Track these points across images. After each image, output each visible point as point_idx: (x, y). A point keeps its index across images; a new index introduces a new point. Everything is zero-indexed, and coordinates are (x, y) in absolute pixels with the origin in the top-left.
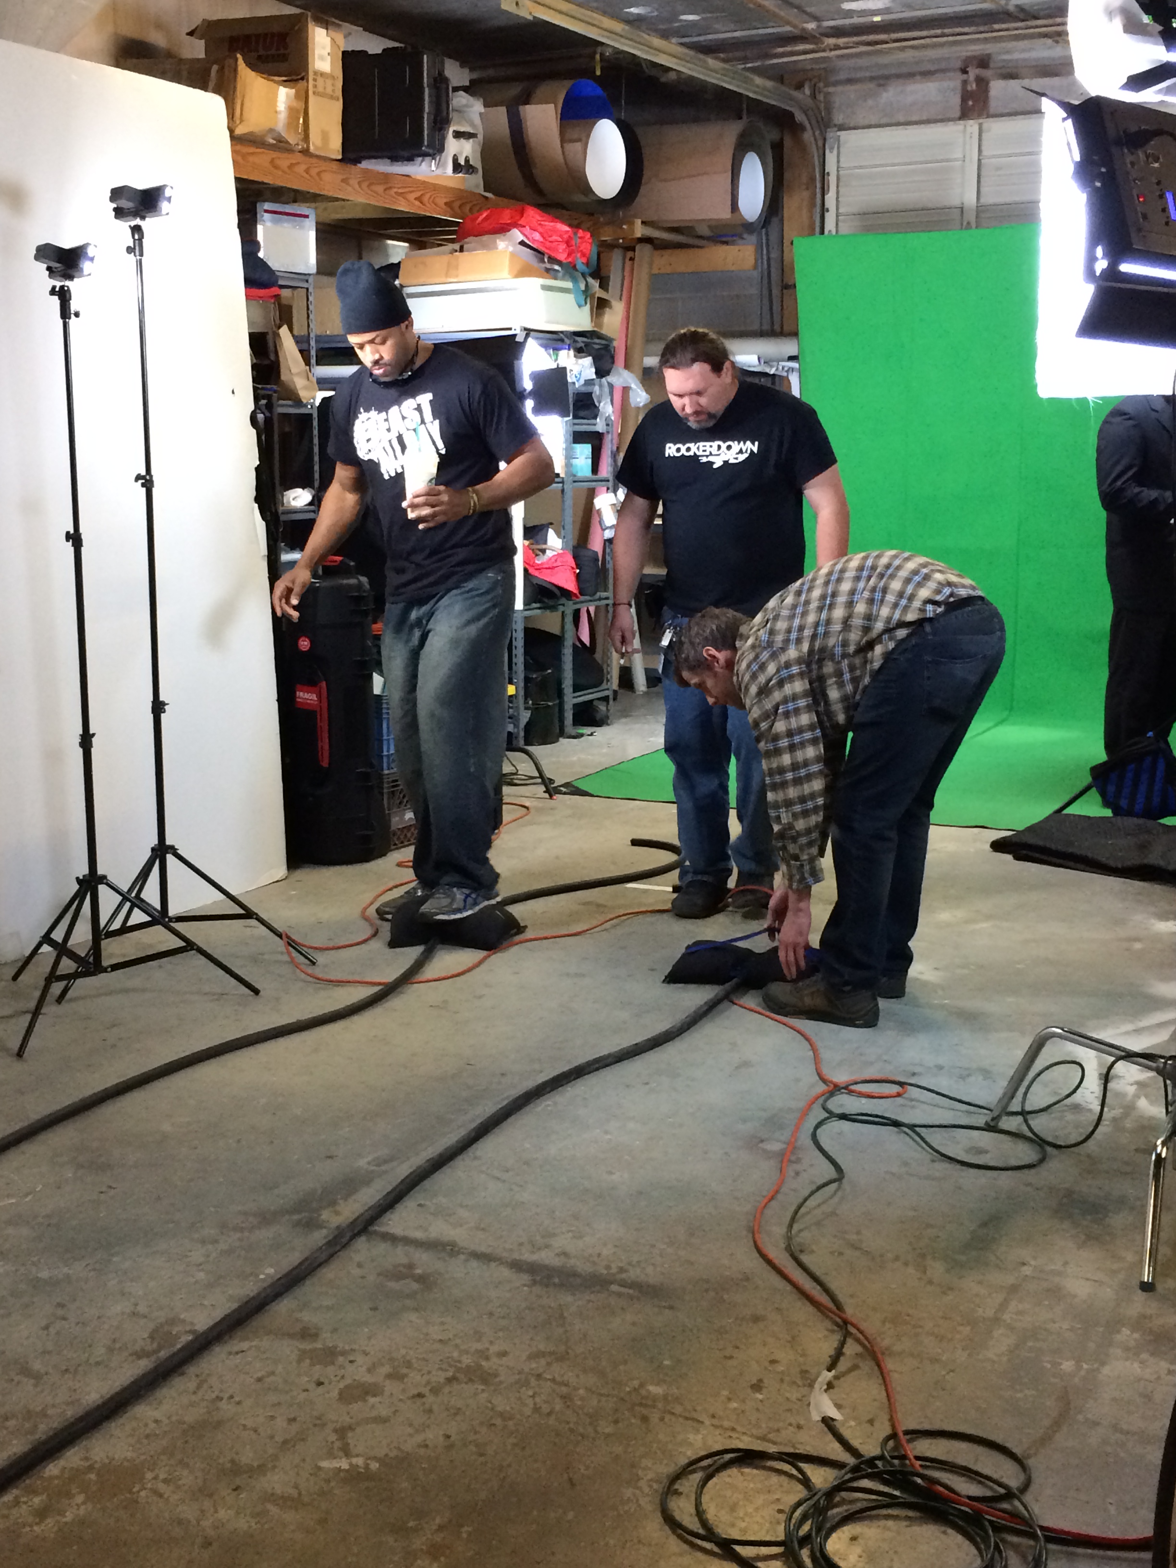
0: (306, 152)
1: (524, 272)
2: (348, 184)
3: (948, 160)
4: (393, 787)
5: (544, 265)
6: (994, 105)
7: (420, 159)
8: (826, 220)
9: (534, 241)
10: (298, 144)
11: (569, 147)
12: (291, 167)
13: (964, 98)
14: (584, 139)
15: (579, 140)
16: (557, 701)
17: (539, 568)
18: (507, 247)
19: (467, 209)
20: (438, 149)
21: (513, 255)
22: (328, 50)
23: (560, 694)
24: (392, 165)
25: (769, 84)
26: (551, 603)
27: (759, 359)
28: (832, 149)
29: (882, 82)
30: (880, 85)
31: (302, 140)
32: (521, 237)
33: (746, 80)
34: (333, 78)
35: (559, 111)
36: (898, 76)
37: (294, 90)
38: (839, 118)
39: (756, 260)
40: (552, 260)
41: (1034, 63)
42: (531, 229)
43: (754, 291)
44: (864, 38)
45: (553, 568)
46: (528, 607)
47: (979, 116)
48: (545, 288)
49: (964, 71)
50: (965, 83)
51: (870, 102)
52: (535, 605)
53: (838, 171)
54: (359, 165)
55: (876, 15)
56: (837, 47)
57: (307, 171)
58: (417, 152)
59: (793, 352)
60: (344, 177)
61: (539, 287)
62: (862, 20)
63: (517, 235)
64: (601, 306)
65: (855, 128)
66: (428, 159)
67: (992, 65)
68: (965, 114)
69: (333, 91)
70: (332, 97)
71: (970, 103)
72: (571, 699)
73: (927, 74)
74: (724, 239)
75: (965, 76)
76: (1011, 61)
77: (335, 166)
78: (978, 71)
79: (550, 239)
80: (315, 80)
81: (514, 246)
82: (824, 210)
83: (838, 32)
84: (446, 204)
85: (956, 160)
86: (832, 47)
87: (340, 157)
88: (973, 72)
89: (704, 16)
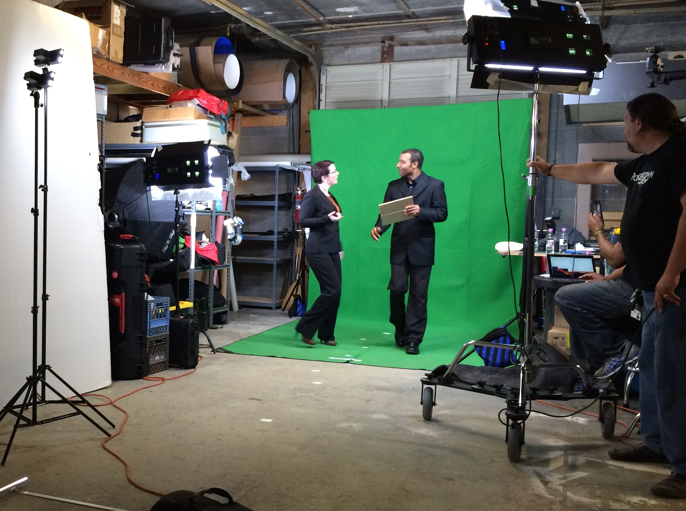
0: (108, 59)
1: (199, 117)
2: (124, 75)
3: (374, 80)
4: (151, 344)
5: (207, 115)
6: (395, 57)
7: (158, 64)
8: (321, 104)
9: (204, 104)
10: (105, 55)
11: (217, 65)
12: (101, 65)
13: (383, 53)
14: (223, 61)
15: (221, 62)
16: (207, 312)
17: (202, 250)
18: (192, 106)
19: (171, 90)
20: (166, 60)
21: (195, 109)
22: (119, 15)
23: (208, 309)
24: (144, 67)
25: (300, 44)
26: (207, 266)
27: (291, 163)
28: (323, 74)
29: (347, 46)
30: (346, 47)
31: (107, 54)
32: (198, 102)
33: (291, 42)
34: (121, 28)
35: (213, 50)
36: (353, 44)
37: (105, 31)
38: (326, 61)
39: (287, 123)
40: (211, 113)
41: (414, 40)
42: (203, 98)
43: (286, 135)
44: (344, 25)
45: (207, 251)
46: (196, 268)
47: (390, 61)
48: (209, 124)
49: (383, 42)
50: (383, 47)
51: (341, 55)
52: (199, 267)
53: (326, 84)
54: (129, 67)
55: (350, 15)
56: (332, 28)
57: (108, 68)
58: (158, 61)
59: (309, 160)
60: (123, 72)
61: (207, 124)
62: (344, 17)
63: (196, 101)
64: (229, 134)
65: (335, 65)
66: (161, 64)
67: (395, 40)
68: (383, 60)
69: (121, 33)
70: (120, 36)
71: (386, 56)
72: (213, 311)
73: (367, 43)
74: (274, 112)
75: (383, 44)
76: (403, 38)
77: (119, 66)
78: (390, 42)
79: (211, 104)
80: (113, 28)
81: (195, 106)
82: (320, 100)
83: (332, 22)
84: (163, 87)
85: (378, 80)
86: (330, 28)
87: (122, 63)
88: (387, 43)
89: (275, 12)
